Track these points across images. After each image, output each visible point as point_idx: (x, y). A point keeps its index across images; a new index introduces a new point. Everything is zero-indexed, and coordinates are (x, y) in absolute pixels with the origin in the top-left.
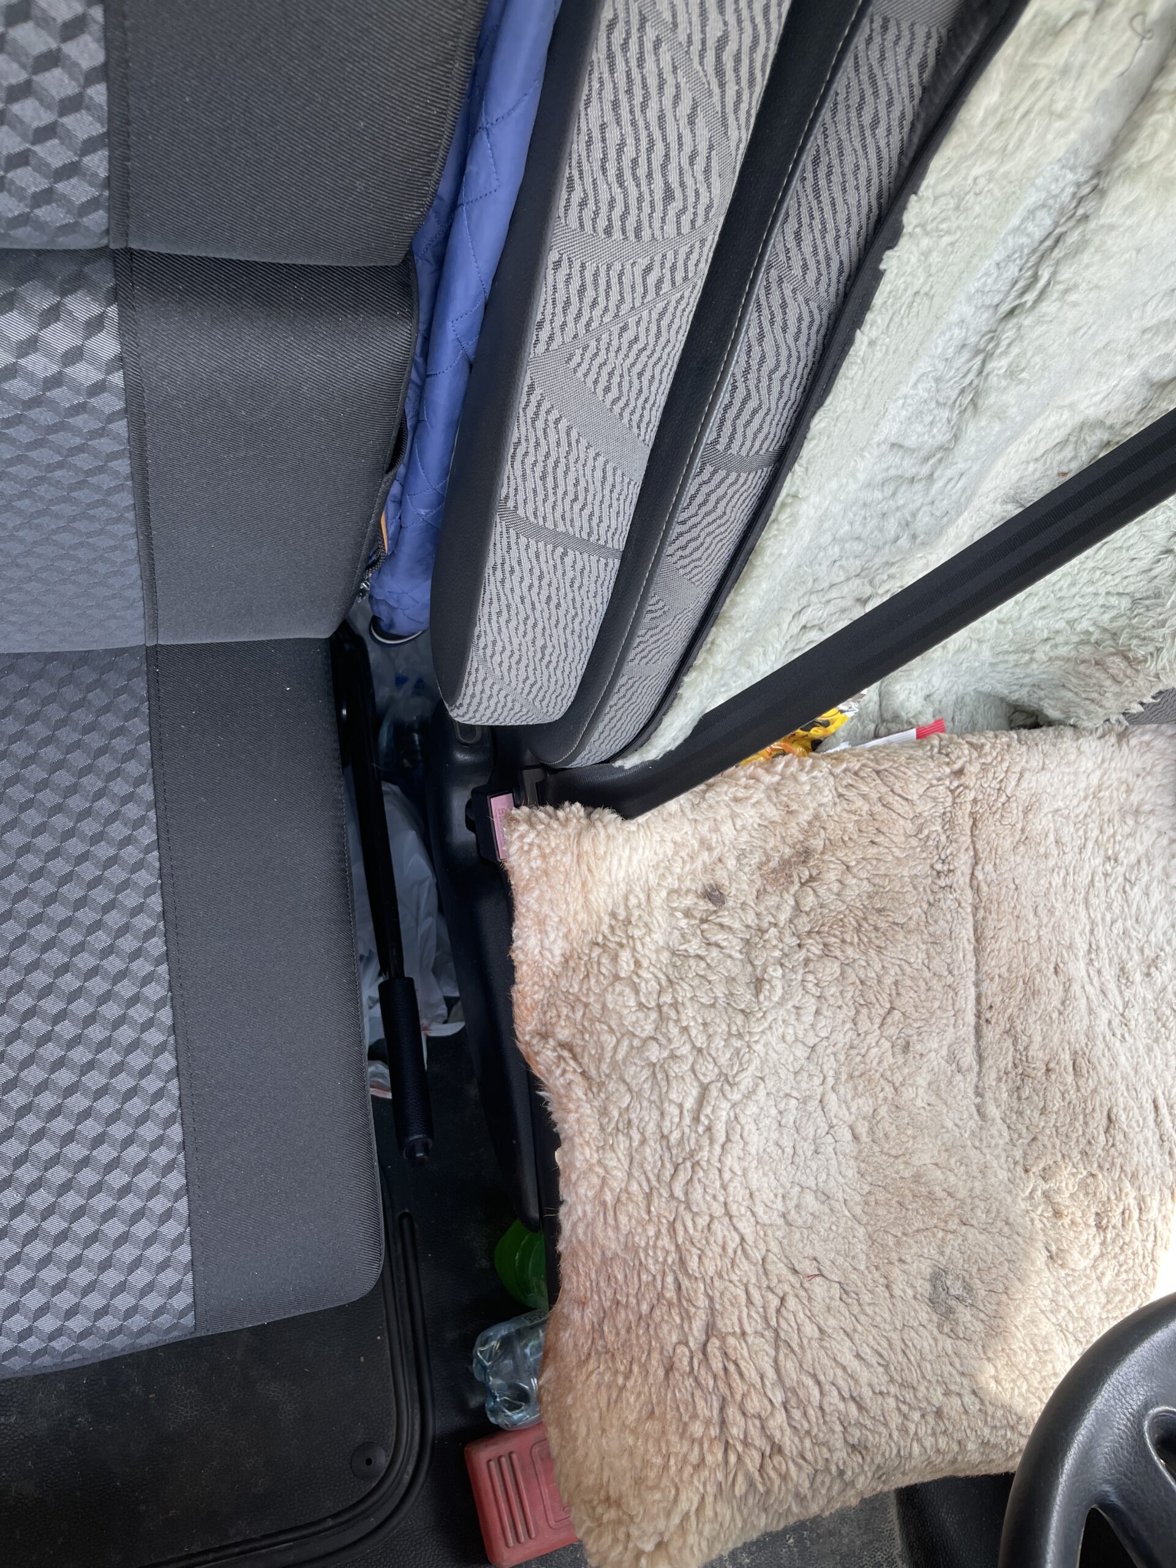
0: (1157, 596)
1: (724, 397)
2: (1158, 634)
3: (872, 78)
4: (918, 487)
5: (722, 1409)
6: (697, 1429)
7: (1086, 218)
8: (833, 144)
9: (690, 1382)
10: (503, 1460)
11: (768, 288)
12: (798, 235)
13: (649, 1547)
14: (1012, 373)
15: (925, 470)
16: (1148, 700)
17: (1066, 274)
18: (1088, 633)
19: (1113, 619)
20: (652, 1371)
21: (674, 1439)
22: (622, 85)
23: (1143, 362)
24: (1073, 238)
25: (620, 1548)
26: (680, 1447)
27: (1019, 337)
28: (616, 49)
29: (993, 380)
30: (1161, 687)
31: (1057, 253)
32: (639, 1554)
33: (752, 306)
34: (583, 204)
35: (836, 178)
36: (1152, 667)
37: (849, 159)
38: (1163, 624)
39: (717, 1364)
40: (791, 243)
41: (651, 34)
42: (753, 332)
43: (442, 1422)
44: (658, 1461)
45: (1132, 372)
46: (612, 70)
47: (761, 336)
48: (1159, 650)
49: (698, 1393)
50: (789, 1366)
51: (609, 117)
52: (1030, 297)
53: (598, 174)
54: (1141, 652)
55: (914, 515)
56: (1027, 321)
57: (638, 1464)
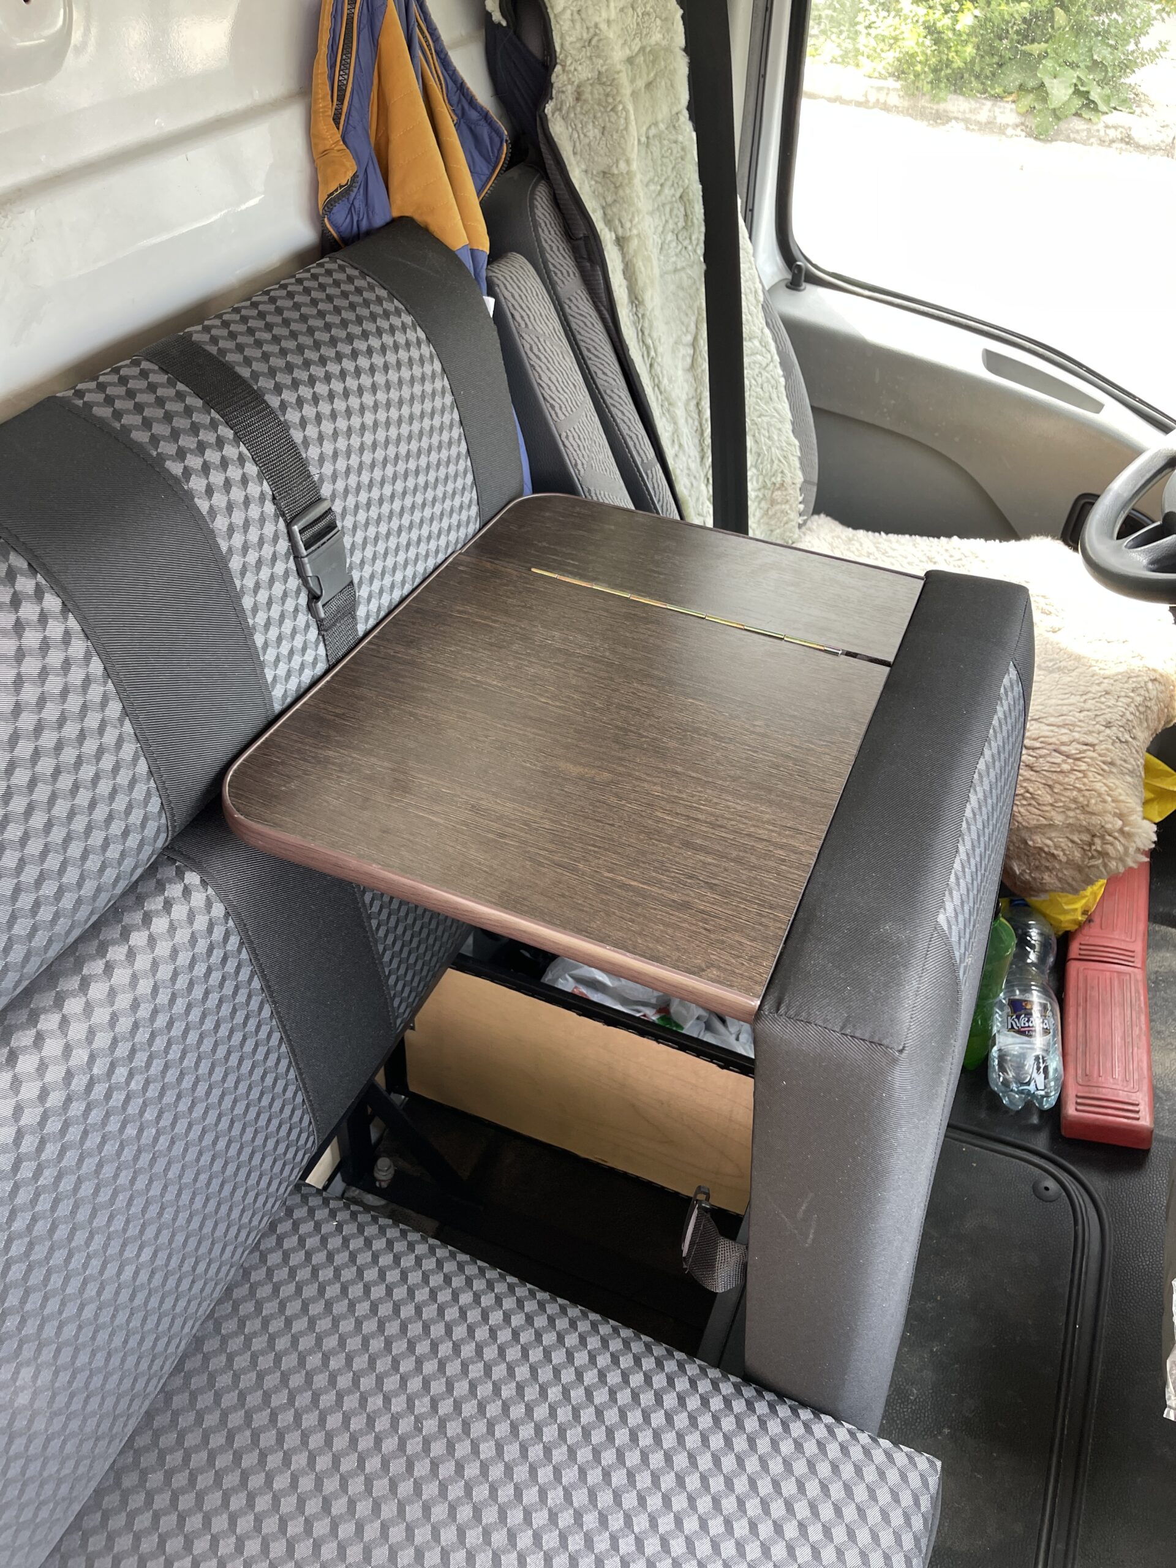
4: (681, 455)
5: (1060, 753)
6: (1066, 767)
8: (589, 341)
9: (1041, 760)
10: (1079, 1101)
12: (604, 373)
13: (1120, 823)
14: (670, 381)
20: (1028, 776)
21: (1067, 780)
26: (1071, 779)
29: (668, 388)
32: (1121, 831)
35: (598, 348)
37: (596, 340)
38: (772, 461)
39: (1038, 745)
40: (605, 377)
42: (620, 414)
44: (1075, 793)
45: (680, 372)
47: (623, 412)
49: (1049, 759)
52: (653, 353)
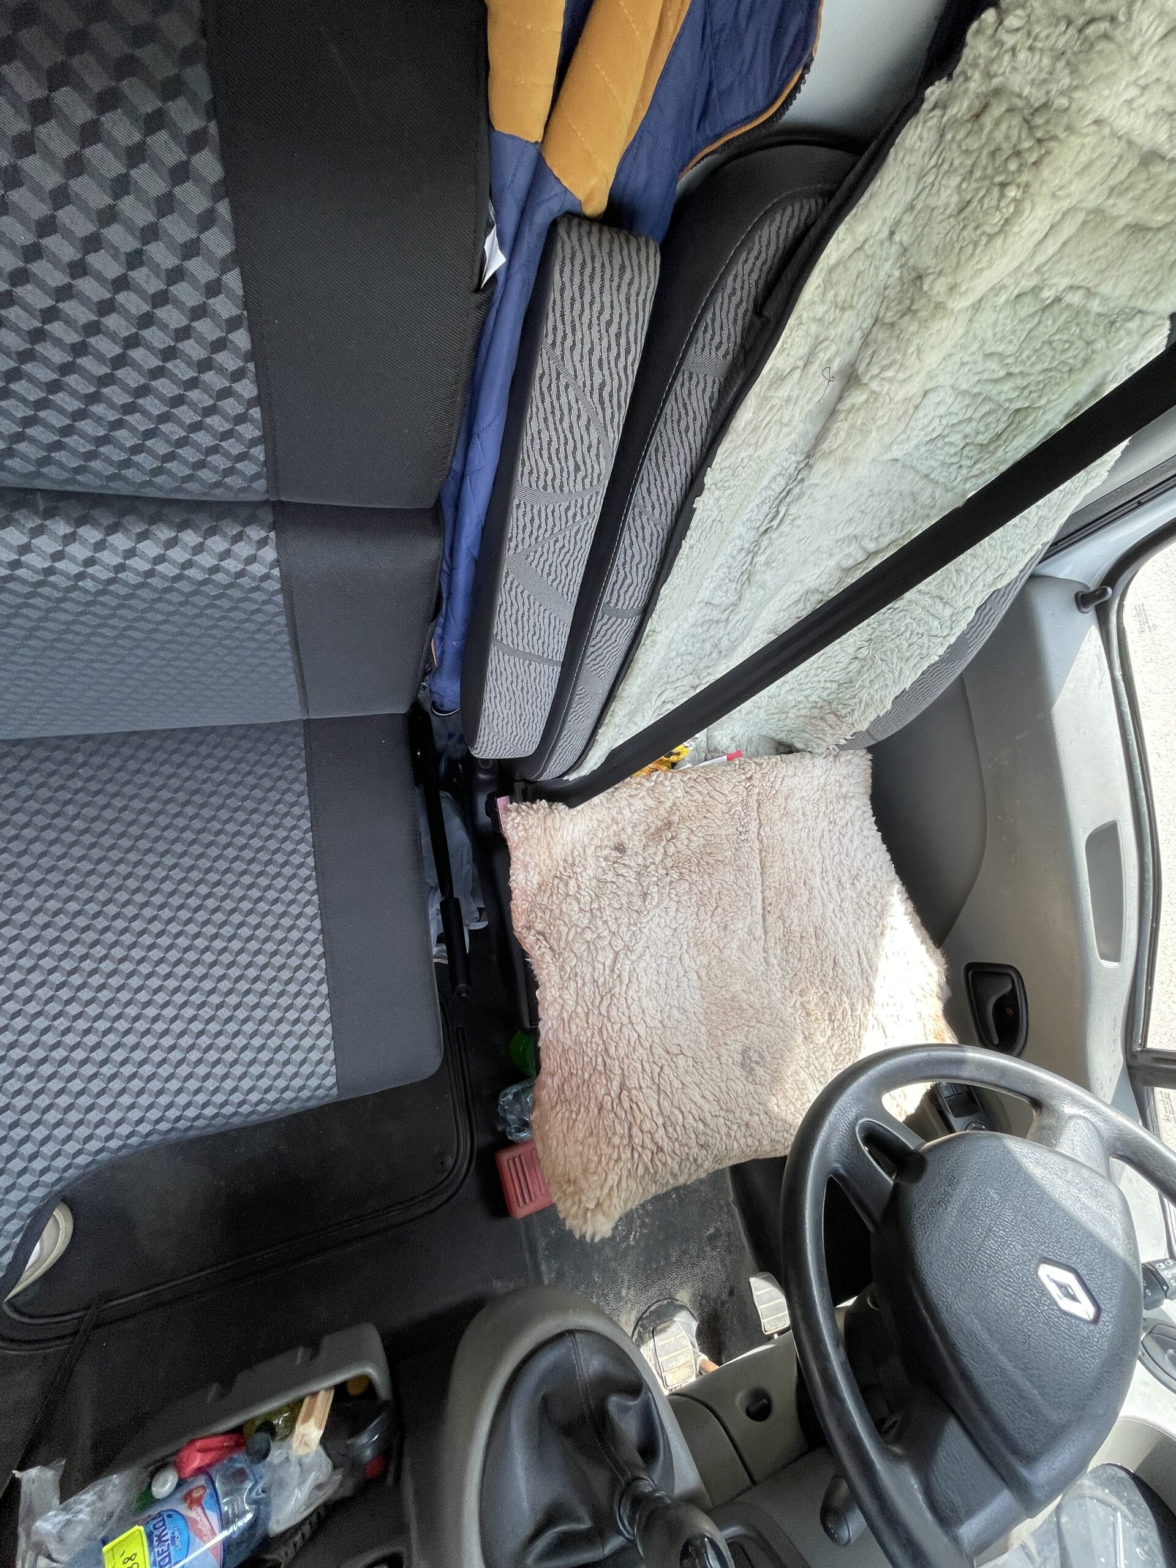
0: (851, 682)
1: (613, 578)
2: (852, 702)
3: (685, 405)
5: (630, 1129)
7: (802, 480)
8: (665, 441)
9: (612, 1115)
10: (517, 1160)
11: (634, 519)
12: (648, 489)
13: (592, 1206)
14: (767, 563)
15: (724, 616)
16: (849, 737)
17: (793, 510)
18: (815, 702)
19: (828, 695)
20: (591, 1110)
22: (549, 410)
23: (838, 557)
24: (796, 491)
25: (576, 1207)
26: (607, 1151)
27: (770, 544)
28: (545, 389)
30: (855, 730)
31: (788, 500)
33: (626, 527)
34: (531, 473)
35: (668, 459)
36: (849, 720)
37: (674, 449)
39: (626, 1105)
40: (646, 494)
41: (563, 381)
42: (627, 542)
43: (483, 1139)
46: (543, 402)
47: (632, 544)
48: (853, 710)
50: (666, 1104)
51: (543, 426)
53: (538, 457)
54: (844, 712)
55: (720, 640)
56: (774, 535)
57: (585, 1160)
